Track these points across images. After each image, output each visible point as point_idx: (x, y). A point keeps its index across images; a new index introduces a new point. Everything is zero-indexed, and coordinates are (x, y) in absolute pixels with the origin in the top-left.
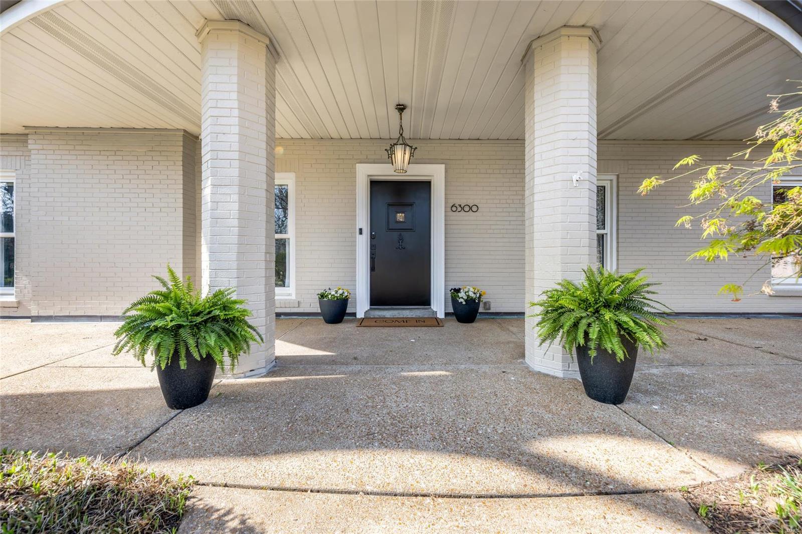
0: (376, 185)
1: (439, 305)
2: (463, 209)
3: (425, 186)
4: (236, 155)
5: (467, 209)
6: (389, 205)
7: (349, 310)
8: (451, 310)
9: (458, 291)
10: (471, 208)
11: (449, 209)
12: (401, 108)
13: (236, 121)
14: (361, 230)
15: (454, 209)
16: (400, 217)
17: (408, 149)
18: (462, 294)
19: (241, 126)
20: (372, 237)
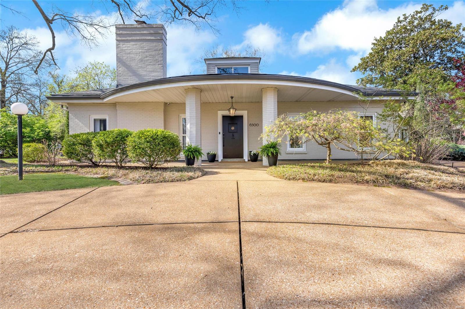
0: (224, 117)
1: (246, 157)
2: (253, 125)
3: (241, 117)
4: (195, 117)
5: (255, 125)
6: (229, 124)
7: (216, 159)
8: (250, 159)
9: (251, 152)
10: (256, 125)
11: (249, 125)
12: (232, 98)
13: (195, 110)
14: (220, 133)
15: (251, 125)
16: (233, 128)
17: (234, 109)
18: (252, 153)
19: (196, 111)
20: (223, 135)
